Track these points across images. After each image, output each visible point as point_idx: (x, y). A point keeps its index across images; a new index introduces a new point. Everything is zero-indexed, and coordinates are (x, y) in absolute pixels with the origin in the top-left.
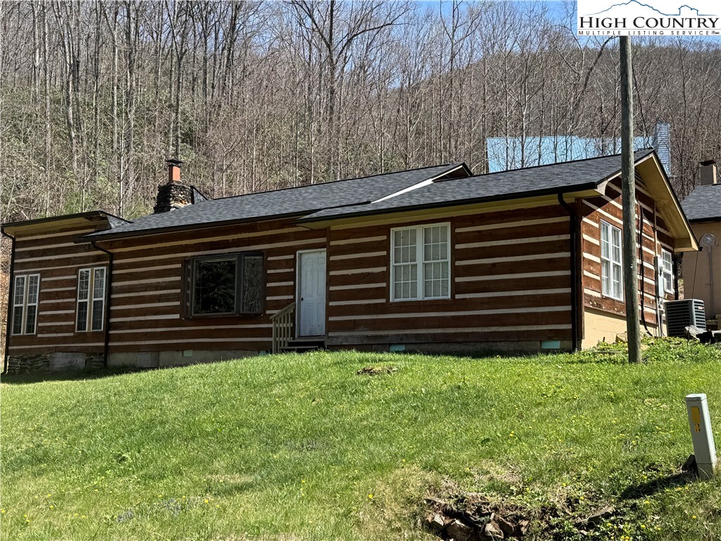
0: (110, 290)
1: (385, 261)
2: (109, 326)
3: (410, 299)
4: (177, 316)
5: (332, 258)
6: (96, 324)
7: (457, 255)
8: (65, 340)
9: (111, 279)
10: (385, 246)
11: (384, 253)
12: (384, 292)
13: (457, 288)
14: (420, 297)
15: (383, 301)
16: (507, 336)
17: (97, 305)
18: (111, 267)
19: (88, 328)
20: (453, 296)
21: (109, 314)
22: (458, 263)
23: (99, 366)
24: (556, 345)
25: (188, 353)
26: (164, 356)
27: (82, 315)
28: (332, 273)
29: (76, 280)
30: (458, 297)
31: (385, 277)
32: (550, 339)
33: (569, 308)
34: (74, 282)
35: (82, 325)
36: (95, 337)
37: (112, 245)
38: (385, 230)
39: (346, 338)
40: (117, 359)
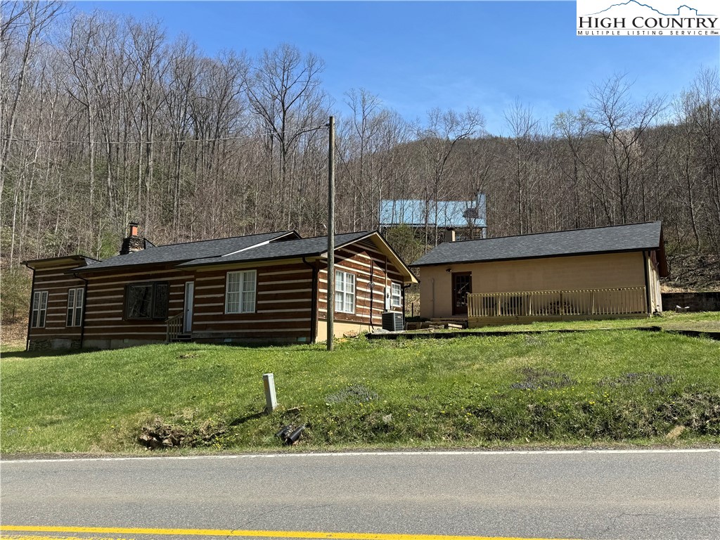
0: (85, 302)
1: (223, 291)
2: (84, 324)
3: (235, 313)
4: (121, 319)
5: (197, 288)
6: (77, 323)
7: (259, 288)
8: (60, 331)
9: (86, 295)
10: (224, 282)
11: (223, 286)
12: (222, 309)
13: (258, 307)
14: (240, 312)
15: (222, 313)
16: (281, 334)
17: (78, 310)
18: (86, 289)
19: (73, 324)
20: (256, 311)
21: (85, 316)
22: (259, 293)
23: (79, 346)
24: (304, 339)
25: (126, 341)
26: (114, 342)
27: (70, 317)
28: (196, 297)
29: (67, 295)
30: (259, 312)
31: (222, 300)
32: (301, 336)
33: (310, 319)
34: (66, 297)
35: (70, 323)
36: (76, 330)
37: (88, 275)
38: (224, 273)
39: (202, 334)
40: (88, 343)
